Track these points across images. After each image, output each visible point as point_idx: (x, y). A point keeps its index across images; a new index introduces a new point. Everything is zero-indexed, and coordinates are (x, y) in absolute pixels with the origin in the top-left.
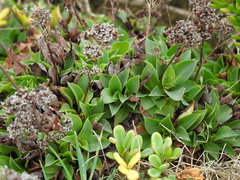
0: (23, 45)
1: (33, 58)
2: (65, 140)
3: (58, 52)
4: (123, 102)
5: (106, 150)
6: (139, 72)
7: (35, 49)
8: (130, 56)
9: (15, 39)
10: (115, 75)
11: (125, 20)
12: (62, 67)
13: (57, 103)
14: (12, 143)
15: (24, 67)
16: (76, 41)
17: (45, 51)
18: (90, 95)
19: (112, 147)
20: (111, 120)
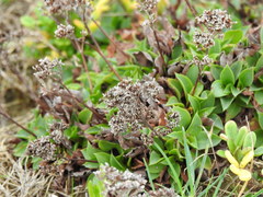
0: (126, 33)
1: (138, 46)
2: (172, 136)
3: (166, 41)
4: (235, 95)
5: (216, 148)
6: (253, 63)
7: (140, 37)
8: (244, 46)
9: (118, 26)
10: (227, 66)
11: (238, 7)
12: (170, 57)
13: (164, 96)
14: (113, 139)
15: (128, 56)
16: (185, 29)
17: (151, 39)
18: (200, 88)
19: (223, 144)
20: (223, 116)
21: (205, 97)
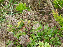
0: (23, 27)
2: (30, 44)
3: (29, 28)
4: (40, 37)
5: (37, 45)
6: (43, 32)
7: (25, 28)
8: (42, 29)
9: (22, 26)
10: (39, 32)
11: (41, 23)
12: (30, 31)
13: (29, 37)
14: (21, 44)
15: (23, 31)
16: (32, 26)
17: (27, 28)
18: (35, 36)
20: (38, 40)
21: (36, 37)
